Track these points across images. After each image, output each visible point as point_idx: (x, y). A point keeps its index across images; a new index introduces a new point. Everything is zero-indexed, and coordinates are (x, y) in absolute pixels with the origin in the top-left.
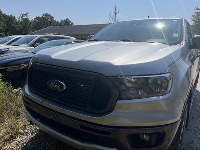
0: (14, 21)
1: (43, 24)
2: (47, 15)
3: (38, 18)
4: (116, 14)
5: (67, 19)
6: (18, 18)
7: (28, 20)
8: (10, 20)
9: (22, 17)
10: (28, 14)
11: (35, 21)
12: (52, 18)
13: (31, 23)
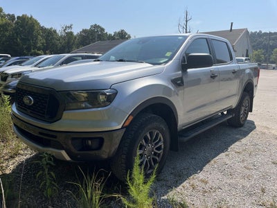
0: (55, 36)
1: (91, 38)
2: (96, 26)
3: (84, 31)
4: (187, 21)
5: (122, 31)
6: (59, 31)
7: (71, 33)
8: (50, 34)
9: (64, 30)
10: (72, 25)
11: (81, 35)
12: (103, 30)
13: (75, 38)
